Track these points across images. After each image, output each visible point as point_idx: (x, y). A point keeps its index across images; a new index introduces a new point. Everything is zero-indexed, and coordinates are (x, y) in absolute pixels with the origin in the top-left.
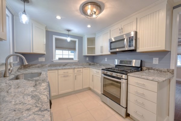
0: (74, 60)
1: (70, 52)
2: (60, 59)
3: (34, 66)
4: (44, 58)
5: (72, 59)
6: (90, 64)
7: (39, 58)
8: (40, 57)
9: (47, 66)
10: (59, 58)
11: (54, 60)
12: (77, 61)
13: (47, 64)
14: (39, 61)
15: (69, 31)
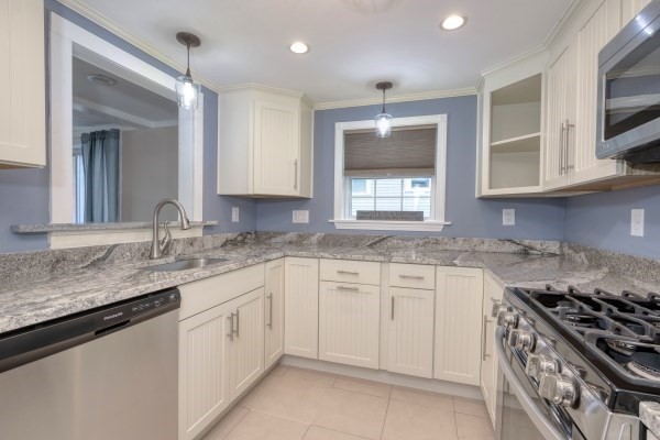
0: (426, 221)
1: (408, 181)
2: (362, 215)
3: (279, 239)
4: (307, 213)
5: (418, 216)
6: (526, 253)
7: (294, 212)
8: (296, 209)
9: (314, 239)
10: (358, 212)
11: (336, 219)
12: (440, 229)
13: (314, 235)
14: (294, 221)
15: (384, 86)
